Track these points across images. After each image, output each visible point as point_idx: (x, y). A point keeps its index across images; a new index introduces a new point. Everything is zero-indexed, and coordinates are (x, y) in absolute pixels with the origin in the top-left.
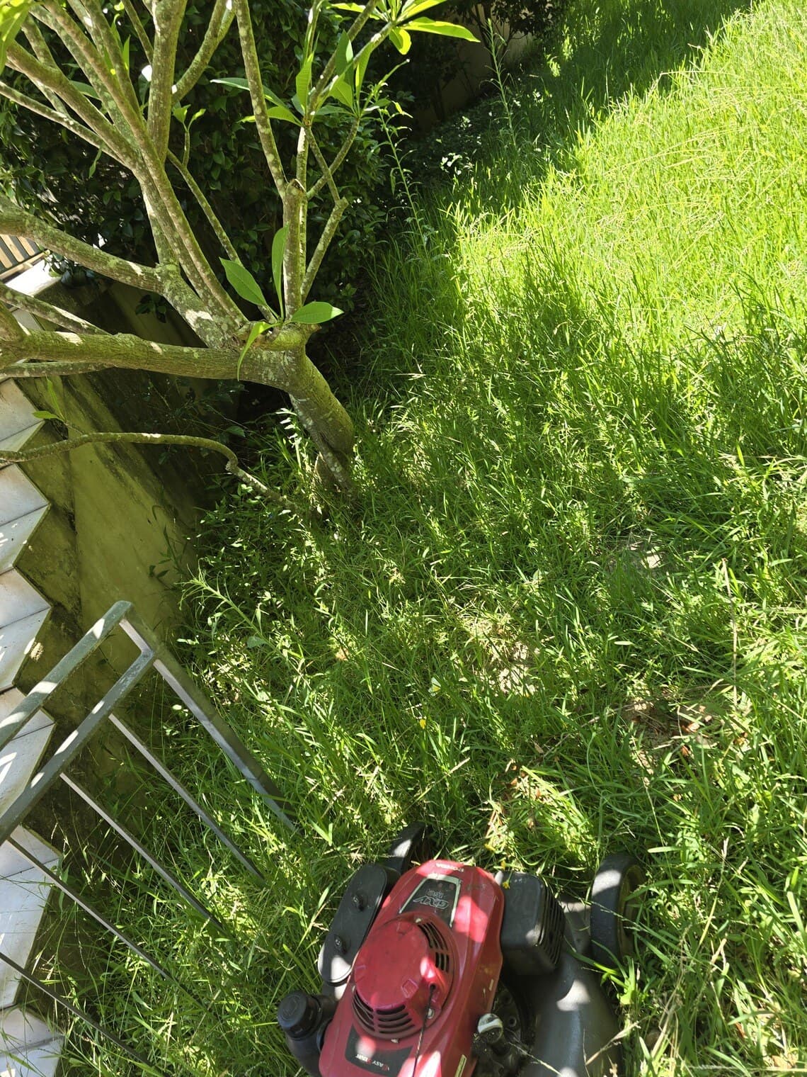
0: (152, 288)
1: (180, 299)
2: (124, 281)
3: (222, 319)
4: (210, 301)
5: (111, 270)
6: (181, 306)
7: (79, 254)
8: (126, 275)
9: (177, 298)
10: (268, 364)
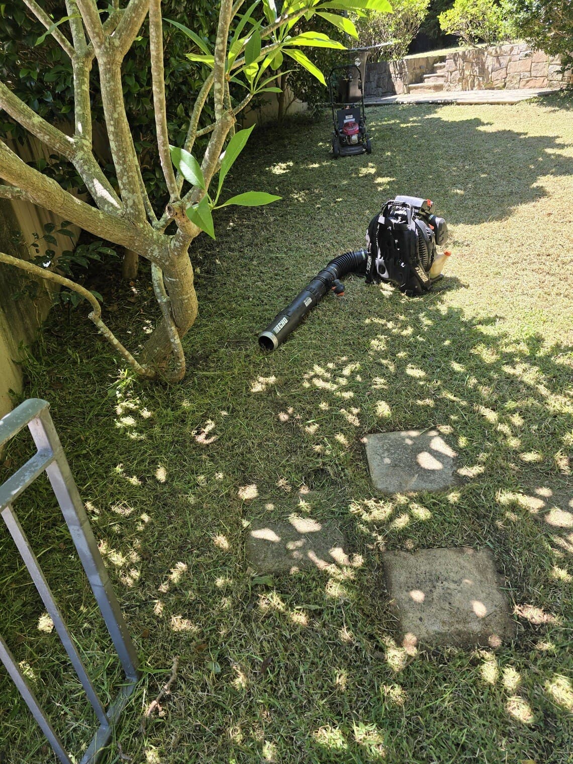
0: (65, 153)
1: (89, 170)
2: (41, 139)
3: (130, 195)
4: (125, 178)
5: (33, 125)
6: (88, 175)
7: (8, 102)
8: (46, 134)
9: (86, 167)
10: (156, 242)
